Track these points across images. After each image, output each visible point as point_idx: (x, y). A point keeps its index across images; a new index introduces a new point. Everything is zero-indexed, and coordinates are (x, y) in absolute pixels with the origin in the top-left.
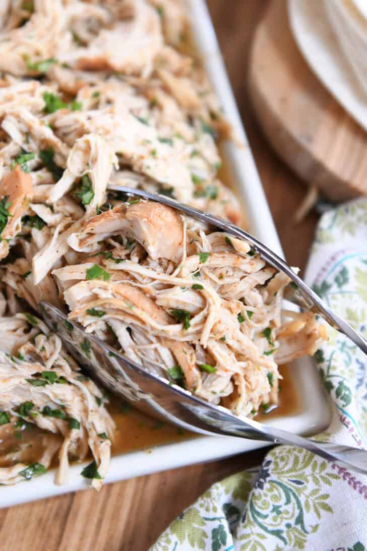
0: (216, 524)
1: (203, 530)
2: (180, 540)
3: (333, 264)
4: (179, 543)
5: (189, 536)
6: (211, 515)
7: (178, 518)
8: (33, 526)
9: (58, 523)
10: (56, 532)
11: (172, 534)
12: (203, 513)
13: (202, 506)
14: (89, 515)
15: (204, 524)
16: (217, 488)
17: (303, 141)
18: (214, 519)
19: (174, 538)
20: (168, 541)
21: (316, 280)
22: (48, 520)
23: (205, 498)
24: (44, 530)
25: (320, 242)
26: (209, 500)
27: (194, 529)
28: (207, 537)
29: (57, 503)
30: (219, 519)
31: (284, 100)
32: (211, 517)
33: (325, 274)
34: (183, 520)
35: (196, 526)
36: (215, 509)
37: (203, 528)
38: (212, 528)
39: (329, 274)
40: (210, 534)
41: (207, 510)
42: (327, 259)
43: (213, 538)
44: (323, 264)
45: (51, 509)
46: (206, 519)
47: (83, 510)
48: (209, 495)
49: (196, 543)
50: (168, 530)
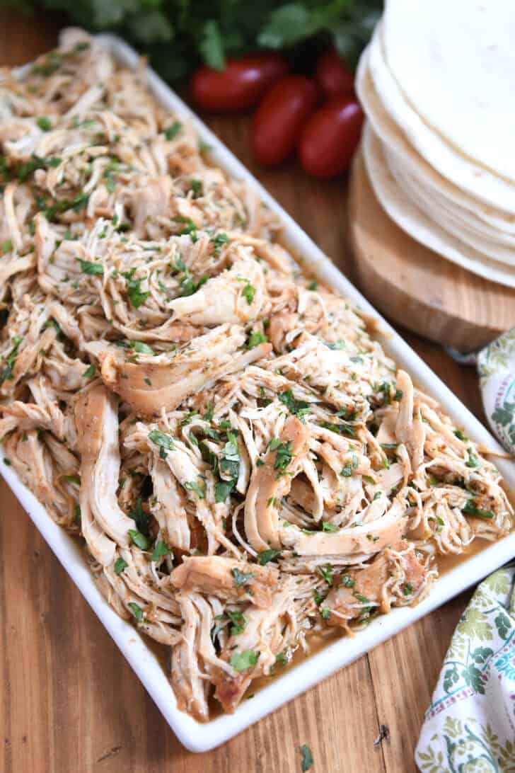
0: (496, 614)
1: (487, 624)
2: (471, 636)
3: (507, 388)
4: (471, 639)
5: (476, 632)
6: (490, 608)
7: (461, 621)
8: (345, 691)
9: (365, 684)
10: (367, 690)
11: (462, 634)
12: (481, 609)
13: (477, 604)
14: (387, 667)
15: (485, 618)
16: (484, 586)
17: (436, 305)
18: (493, 610)
19: (465, 636)
20: (462, 641)
21: (498, 404)
22: (355, 683)
23: (476, 597)
24: (356, 692)
25: (486, 375)
26: (481, 597)
27: (478, 624)
28: (492, 628)
29: (356, 667)
30: (497, 609)
31: (403, 277)
32: (490, 609)
33: (503, 398)
34: (467, 621)
35: (479, 621)
36: (491, 603)
37: (485, 621)
38: (494, 618)
39: (507, 396)
40: (493, 624)
41: (484, 605)
42: (499, 385)
43: (497, 625)
44: (497, 390)
45: (354, 674)
46: (486, 613)
47: (381, 667)
48: (480, 594)
49: (484, 637)
50: (457, 633)
